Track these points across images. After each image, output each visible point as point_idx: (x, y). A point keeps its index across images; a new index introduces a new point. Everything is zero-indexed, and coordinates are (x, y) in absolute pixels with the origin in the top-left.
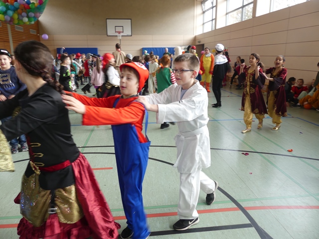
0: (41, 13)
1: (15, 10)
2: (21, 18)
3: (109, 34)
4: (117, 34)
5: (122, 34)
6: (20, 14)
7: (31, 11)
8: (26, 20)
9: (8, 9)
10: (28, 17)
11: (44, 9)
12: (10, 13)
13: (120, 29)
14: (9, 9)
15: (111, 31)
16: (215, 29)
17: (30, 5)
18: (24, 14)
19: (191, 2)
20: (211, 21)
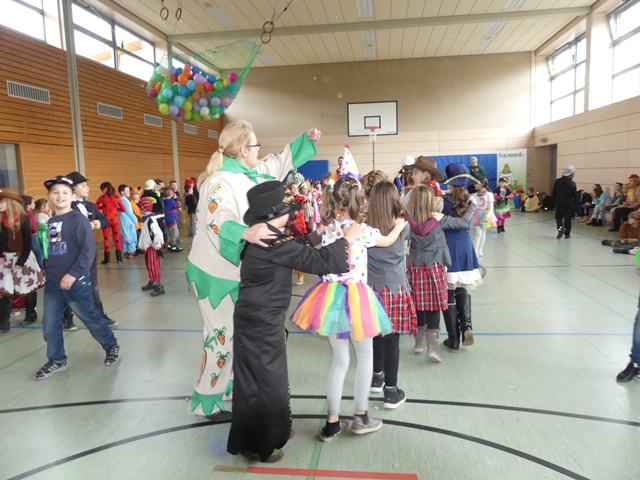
0: (232, 97)
1: (189, 94)
2: (197, 108)
3: (352, 133)
4: (368, 132)
5: (377, 131)
6: (196, 102)
7: (215, 95)
8: (205, 111)
9: (176, 93)
10: (209, 106)
11: (238, 90)
12: (180, 100)
13: (374, 122)
14: (178, 94)
15: (356, 127)
16: (586, 110)
17: (215, 85)
18: (203, 101)
19: (523, 59)
20: (572, 96)
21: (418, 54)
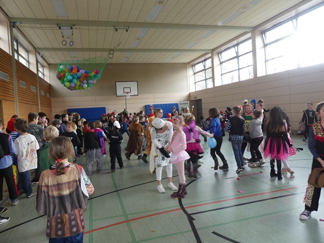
1: (78, 78)
2: (82, 84)
3: (118, 94)
4: (126, 94)
5: (130, 94)
6: (82, 82)
7: (90, 79)
8: (86, 86)
10: (87, 84)
11: (99, 77)
12: (75, 81)
13: (128, 90)
15: (120, 92)
16: (214, 87)
17: (90, 75)
18: (85, 81)
19: (184, 66)
20: (205, 81)
21: (149, 62)
